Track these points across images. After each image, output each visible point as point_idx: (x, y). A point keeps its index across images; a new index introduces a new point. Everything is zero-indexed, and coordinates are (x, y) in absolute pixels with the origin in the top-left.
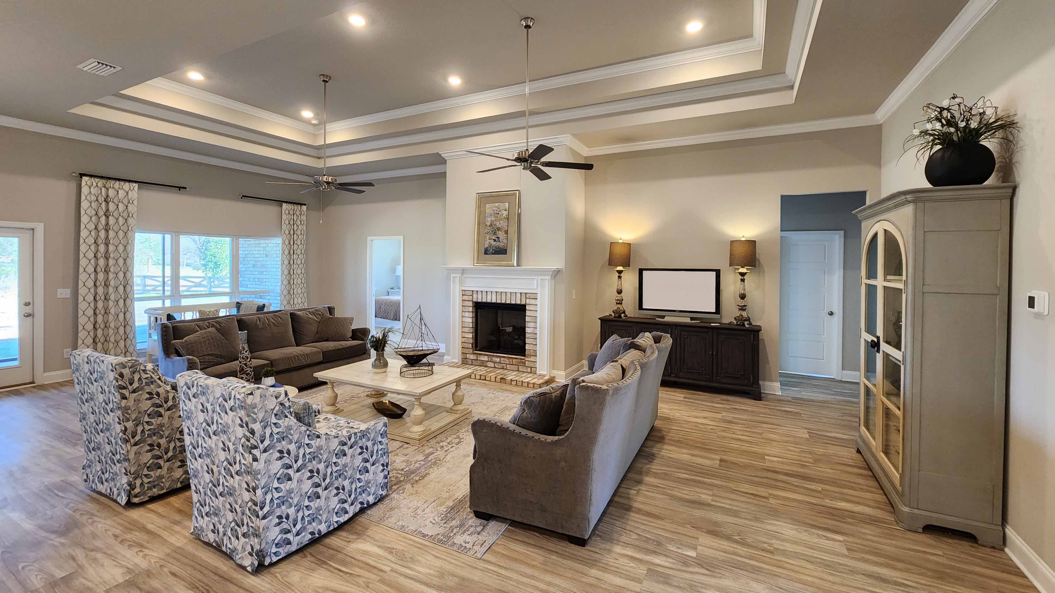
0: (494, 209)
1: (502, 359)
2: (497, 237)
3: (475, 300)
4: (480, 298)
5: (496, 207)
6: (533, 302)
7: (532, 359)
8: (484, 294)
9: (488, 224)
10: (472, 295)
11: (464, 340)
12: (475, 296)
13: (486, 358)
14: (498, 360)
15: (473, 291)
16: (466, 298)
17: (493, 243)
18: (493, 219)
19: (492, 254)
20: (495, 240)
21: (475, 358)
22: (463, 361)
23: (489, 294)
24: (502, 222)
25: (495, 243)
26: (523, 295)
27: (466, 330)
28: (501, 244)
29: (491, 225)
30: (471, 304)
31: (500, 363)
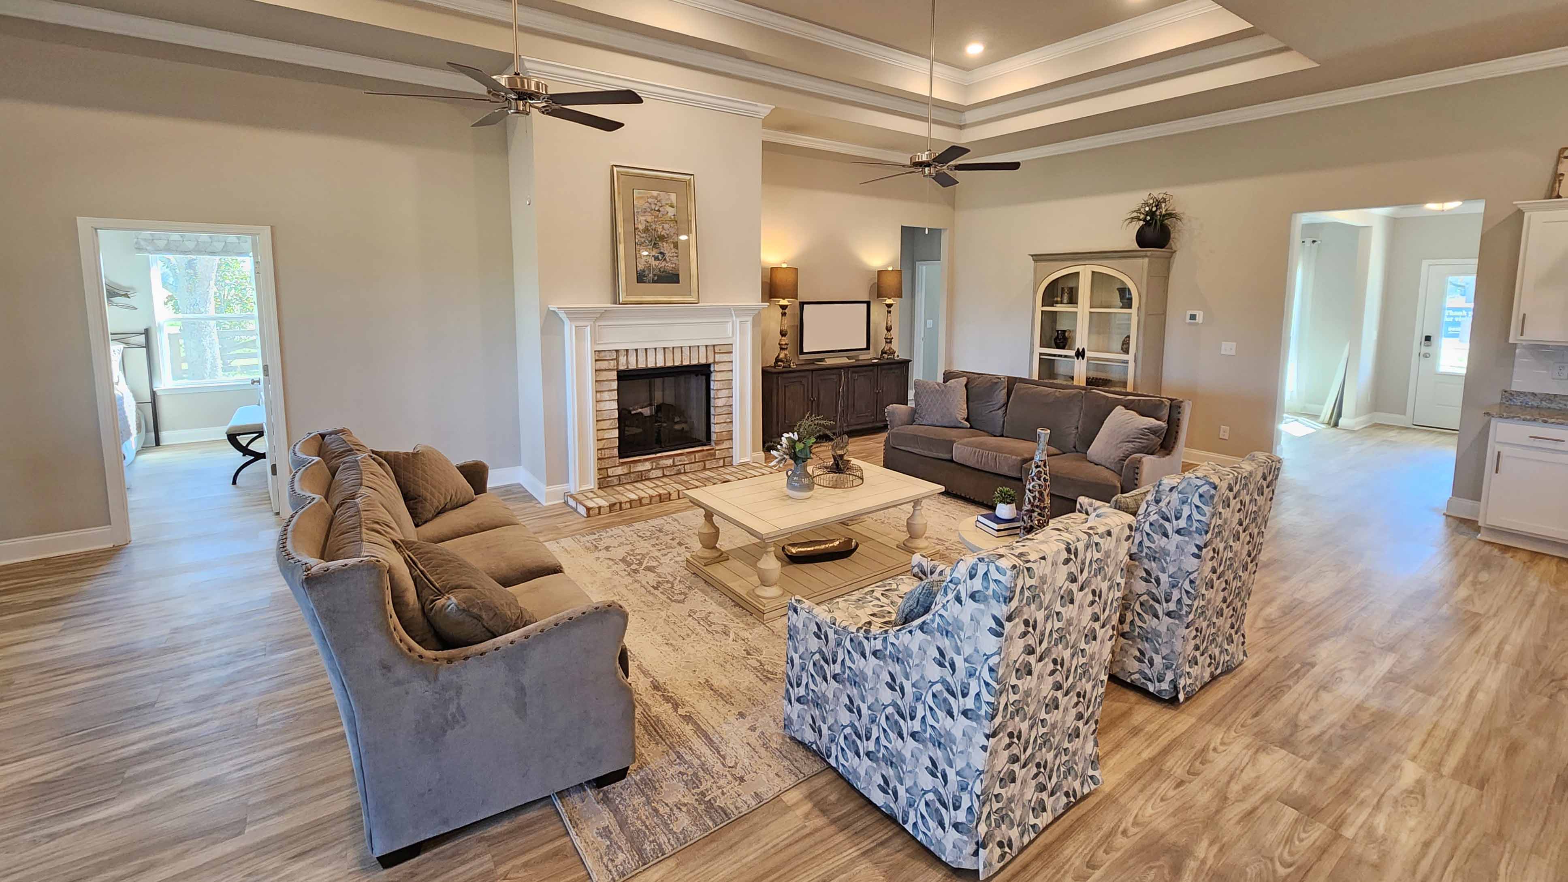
0: (650, 200)
1: (677, 459)
2: (661, 253)
3: (621, 368)
4: (633, 363)
5: (652, 197)
6: (725, 358)
7: (726, 445)
8: (641, 355)
9: (641, 227)
10: (617, 359)
11: (601, 444)
12: (622, 359)
13: (647, 466)
14: (669, 462)
15: (617, 351)
16: (604, 365)
17: (654, 263)
18: (649, 219)
19: (654, 282)
20: (657, 259)
21: (626, 471)
22: (599, 484)
23: (651, 354)
24: (666, 226)
25: (657, 263)
26: (710, 349)
27: (606, 425)
28: (669, 264)
29: (646, 230)
30: (614, 375)
31: (674, 465)
